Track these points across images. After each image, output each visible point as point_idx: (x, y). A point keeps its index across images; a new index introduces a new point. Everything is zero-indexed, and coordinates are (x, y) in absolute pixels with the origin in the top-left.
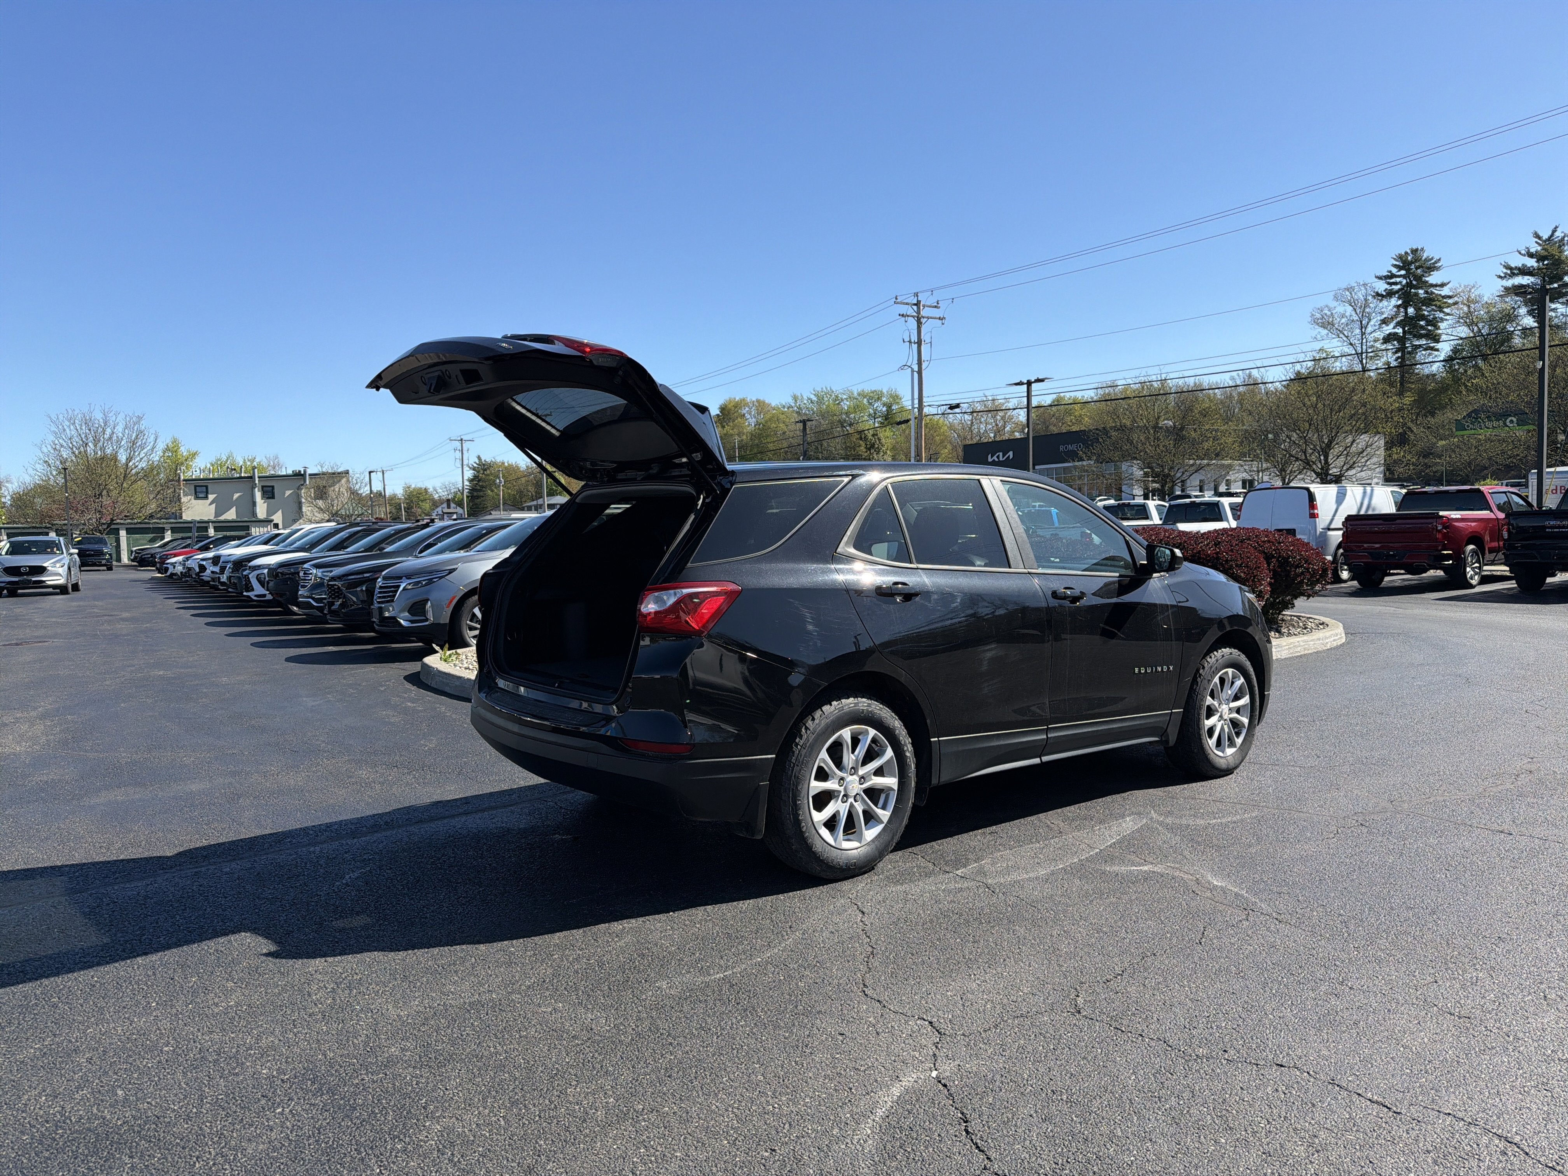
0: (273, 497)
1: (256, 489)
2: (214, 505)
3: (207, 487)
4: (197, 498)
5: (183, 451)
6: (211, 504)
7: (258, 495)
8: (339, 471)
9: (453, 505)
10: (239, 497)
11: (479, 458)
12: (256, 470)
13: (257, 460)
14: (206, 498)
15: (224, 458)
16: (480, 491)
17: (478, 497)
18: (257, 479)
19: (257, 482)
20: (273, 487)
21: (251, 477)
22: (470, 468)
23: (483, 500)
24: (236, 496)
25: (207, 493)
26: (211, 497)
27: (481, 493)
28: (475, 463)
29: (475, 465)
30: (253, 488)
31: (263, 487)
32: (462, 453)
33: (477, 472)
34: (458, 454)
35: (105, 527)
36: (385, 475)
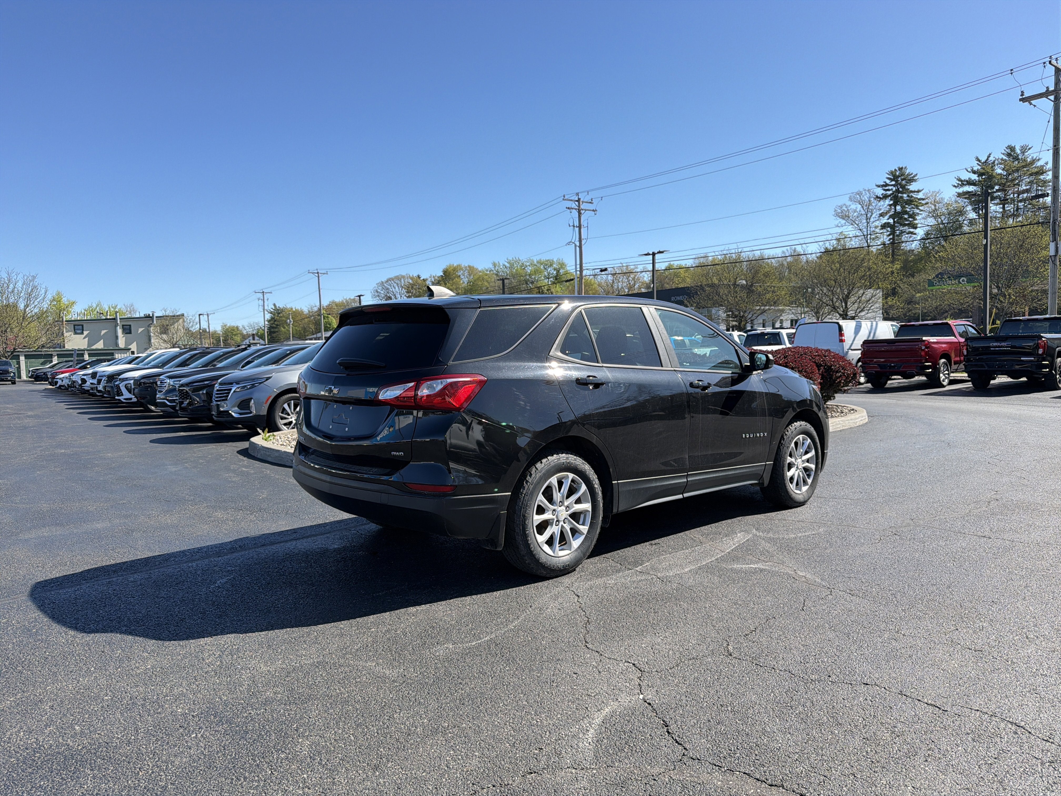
0: (130, 333)
1: (118, 327)
2: (87, 339)
3: (82, 326)
4: (76, 333)
5: (65, 300)
6: (84, 338)
7: (120, 331)
8: (178, 314)
9: (256, 338)
10: (106, 333)
11: (275, 305)
12: (118, 314)
13: (118, 307)
14: (82, 333)
15: (94, 306)
16: (276, 328)
17: (274, 332)
18: (119, 320)
19: (119, 322)
20: (130, 326)
21: (114, 319)
22: (269, 312)
23: (278, 335)
24: (103, 332)
25: (83, 330)
26: (86, 333)
27: (276, 330)
28: (272, 308)
29: (272, 310)
30: (116, 326)
31: (123, 326)
32: (264, 302)
33: (274, 315)
34: (261, 302)
35: (9, 354)
36: (209, 317)
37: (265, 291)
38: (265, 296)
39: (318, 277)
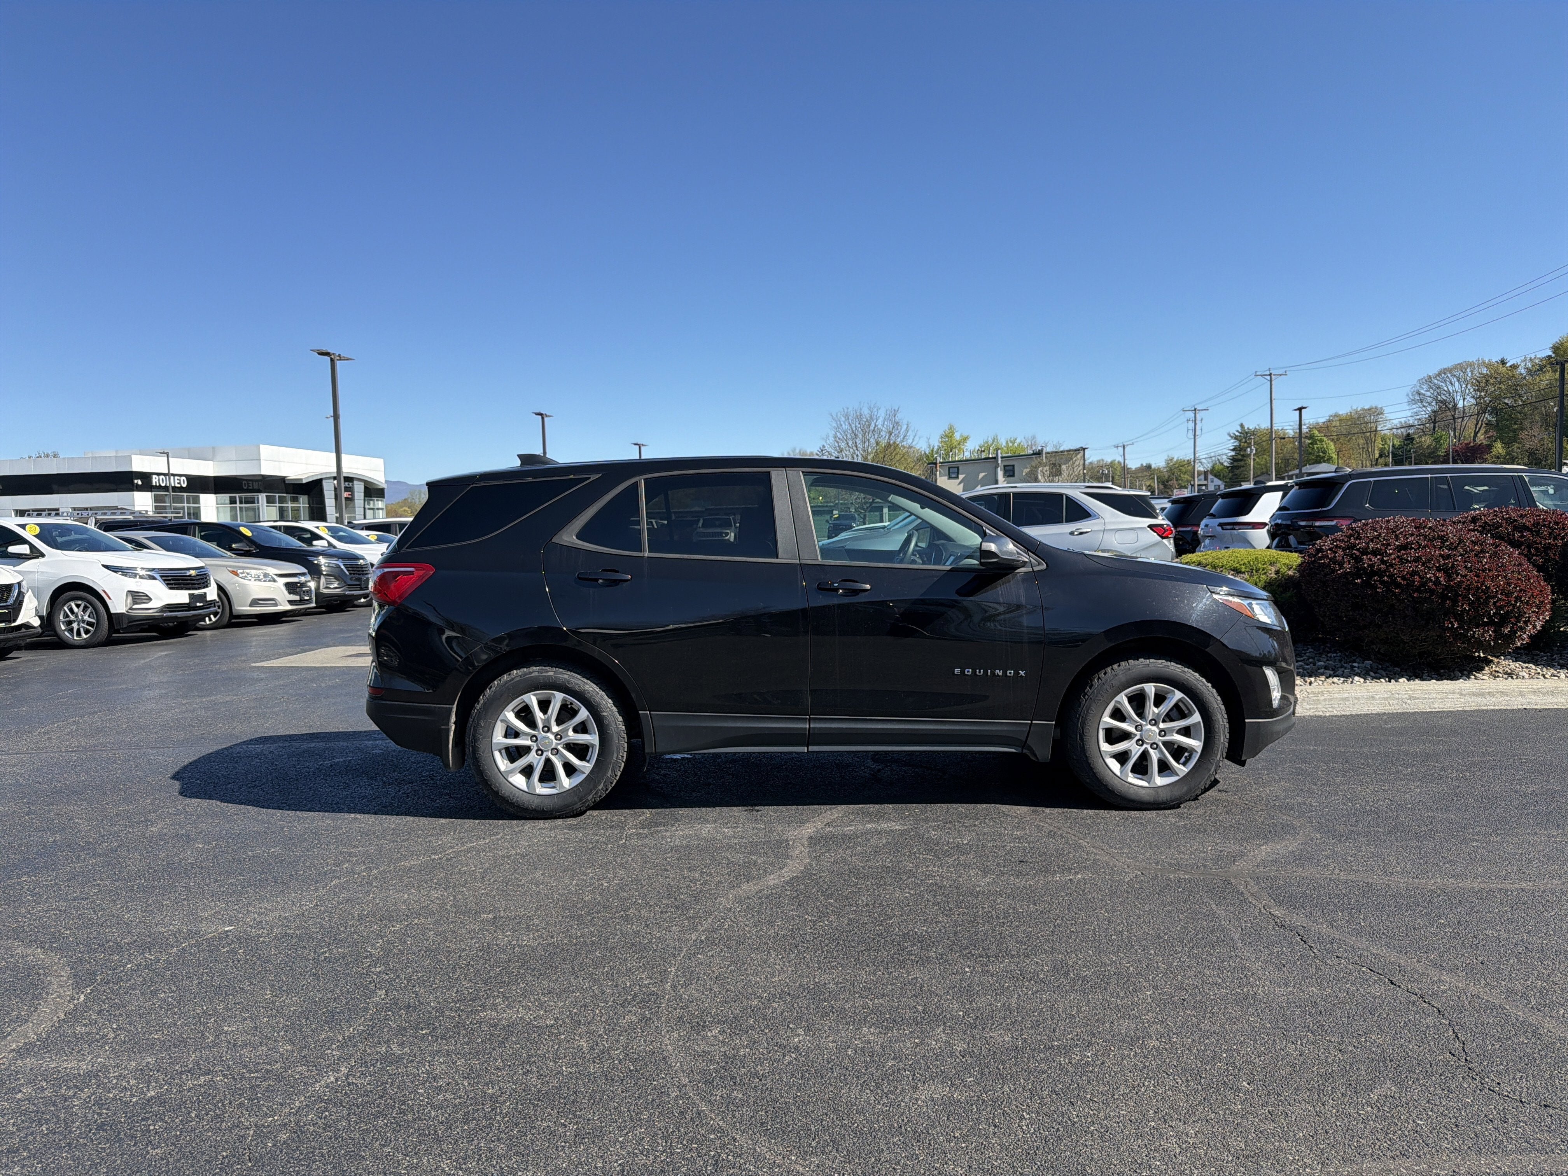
0: (1013, 476)
1: (999, 469)
2: (962, 484)
3: (958, 468)
4: (950, 478)
5: (957, 436)
6: (960, 483)
7: (1000, 474)
9: (1210, 477)
10: (984, 476)
11: (1242, 426)
12: (999, 451)
13: (1018, 441)
14: (957, 477)
15: (990, 441)
16: (1241, 460)
17: (1238, 467)
18: (1000, 459)
19: (1000, 462)
20: (1013, 466)
21: (994, 458)
22: (1232, 437)
23: (1243, 471)
24: (981, 475)
25: (958, 473)
26: (961, 477)
27: (1242, 463)
28: (1237, 431)
29: (1237, 434)
30: (996, 467)
31: (1005, 466)
32: (1195, 424)
33: (1240, 441)
34: (1191, 425)
35: (868, 505)
36: (1126, 450)
37: (1198, 407)
38: (1197, 415)
39: (1271, 381)
